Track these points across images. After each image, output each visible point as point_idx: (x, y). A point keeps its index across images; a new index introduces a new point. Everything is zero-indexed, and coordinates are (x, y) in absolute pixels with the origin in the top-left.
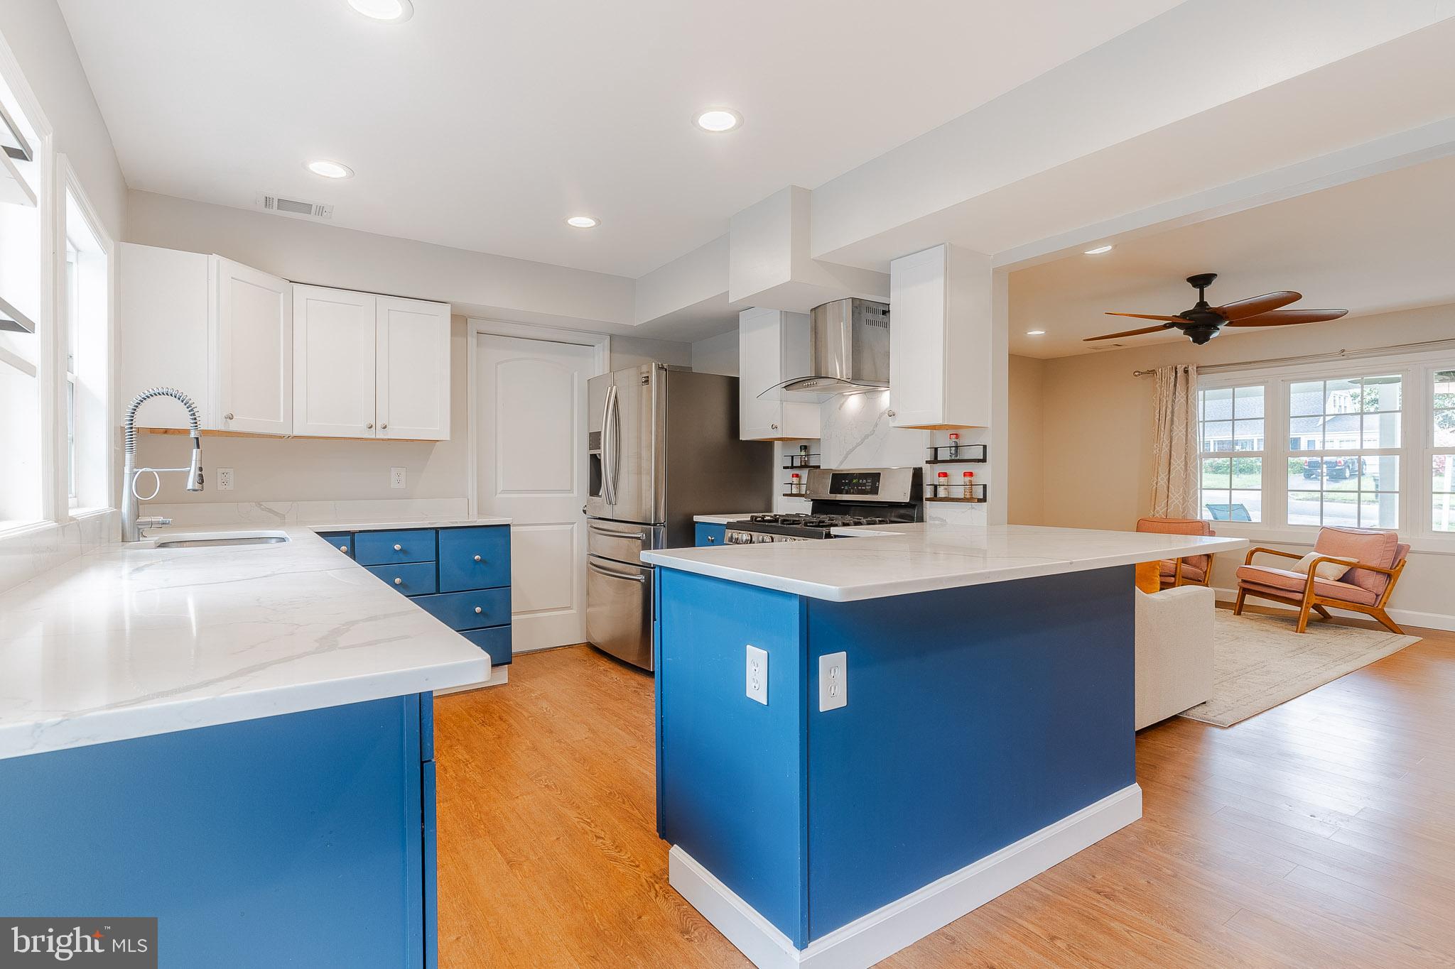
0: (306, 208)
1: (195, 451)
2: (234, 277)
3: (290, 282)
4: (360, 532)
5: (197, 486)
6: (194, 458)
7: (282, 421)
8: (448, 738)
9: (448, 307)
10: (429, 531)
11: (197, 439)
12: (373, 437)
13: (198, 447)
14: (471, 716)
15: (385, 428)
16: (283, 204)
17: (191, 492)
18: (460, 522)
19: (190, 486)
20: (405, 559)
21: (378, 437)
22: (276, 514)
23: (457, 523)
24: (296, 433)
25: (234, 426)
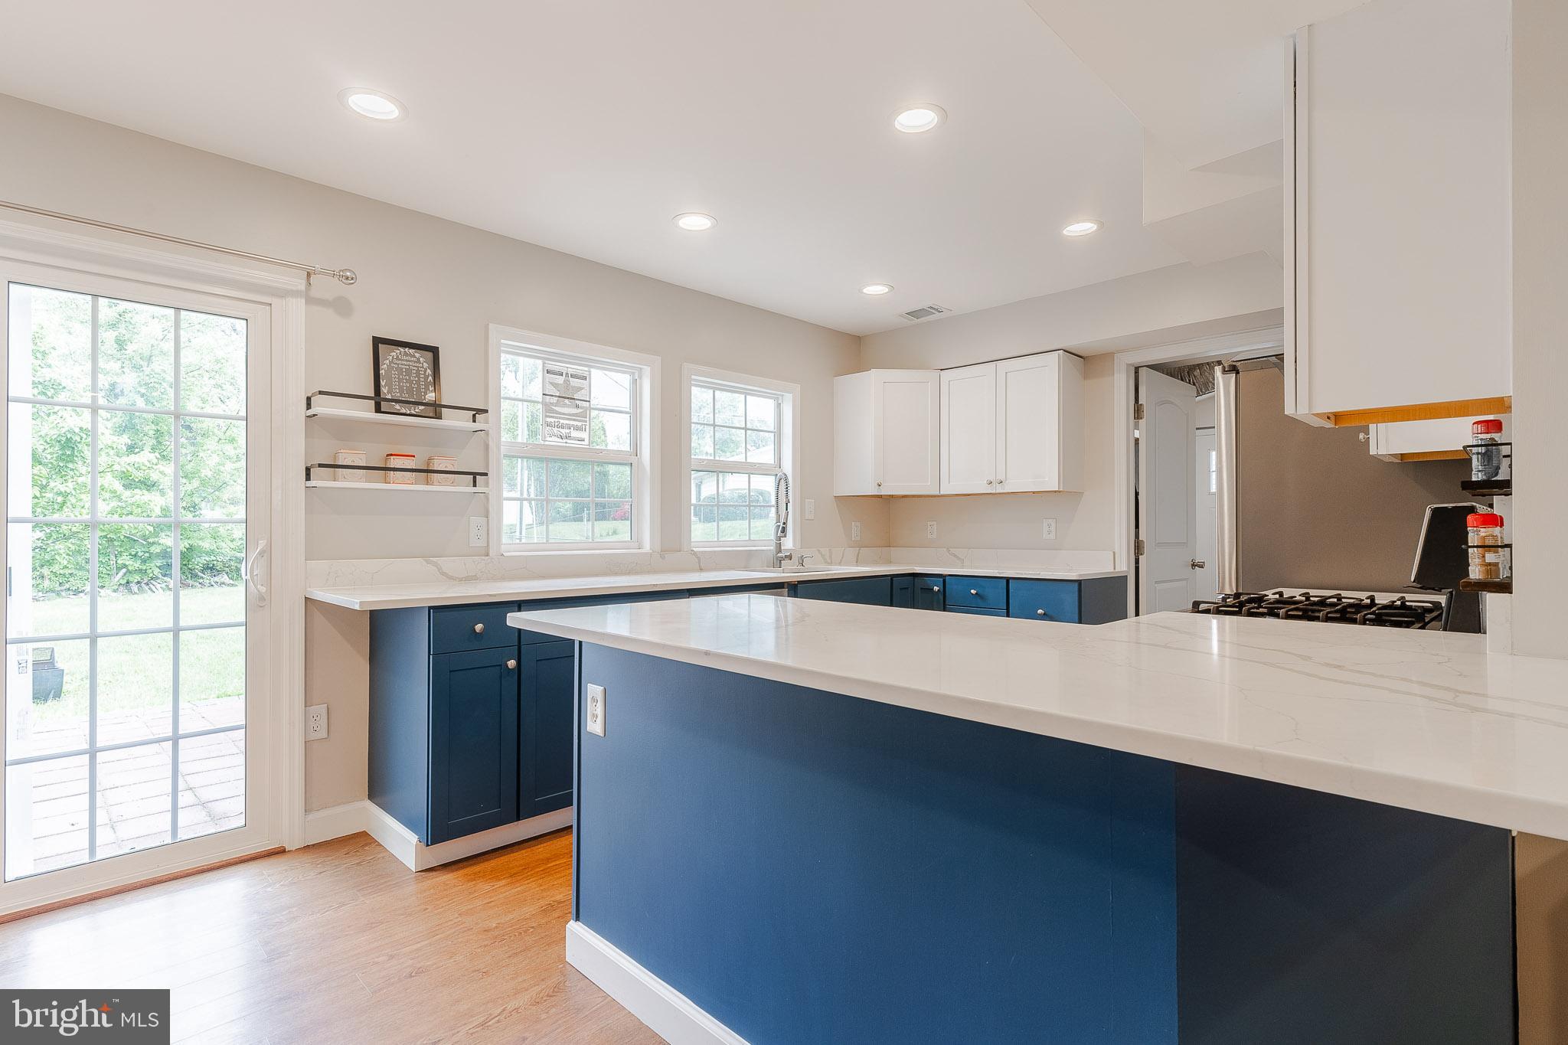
2: (883, 381)
3: (939, 371)
7: (929, 484)
15: (1001, 482)
21: (996, 491)
22: (958, 558)
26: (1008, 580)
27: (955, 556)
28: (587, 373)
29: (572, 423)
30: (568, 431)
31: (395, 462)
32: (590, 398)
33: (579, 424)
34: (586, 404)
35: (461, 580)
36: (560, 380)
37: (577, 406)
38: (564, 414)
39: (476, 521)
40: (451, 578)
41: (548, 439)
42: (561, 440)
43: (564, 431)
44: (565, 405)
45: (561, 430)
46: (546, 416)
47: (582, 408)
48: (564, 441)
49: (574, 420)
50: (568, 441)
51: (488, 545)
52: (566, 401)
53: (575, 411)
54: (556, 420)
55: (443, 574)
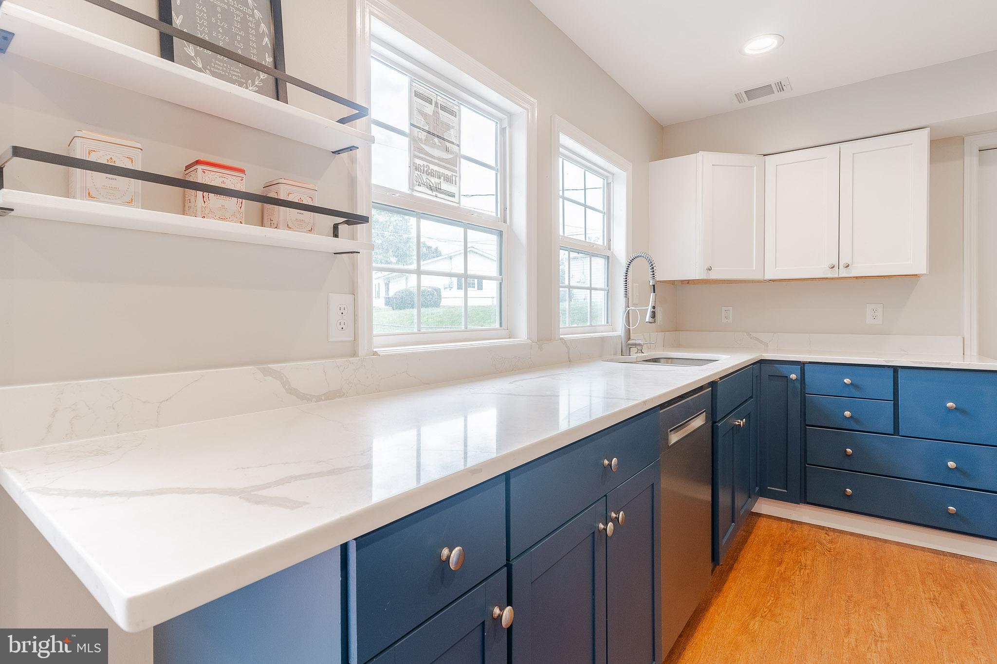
0: (766, 90)
1: (652, 294)
2: (713, 164)
3: (764, 155)
4: (810, 363)
5: (651, 320)
6: (651, 300)
7: (754, 269)
8: (876, 596)
9: (925, 133)
10: (886, 369)
11: (654, 286)
12: (836, 276)
13: (654, 292)
14: (923, 583)
15: (848, 266)
16: (751, 94)
17: (648, 323)
18: (925, 363)
19: (647, 320)
20: (855, 393)
21: (841, 276)
22: (762, 342)
23: (921, 363)
24: (767, 277)
25: (713, 276)
26: (896, 369)
27: (757, 339)
28: (457, 108)
29: (442, 170)
30: (437, 181)
31: (202, 176)
32: (460, 142)
33: (449, 173)
34: (455, 148)
35: (318, 399)
36: (429, 109)
37: (447, 150)
38: (433, 157)
39: (339, 300)
40: (304, 397)
41: (417, 188)
42: (430, 192)
43: (434, 181)
44: (433, 145)
45: (429, 177)
46: (415, 156)
47: (452, 153)
48: (434, 193)
49: (445, 168)
50: (439, 195)
51: (355, 339)
52: (436, 140)
53: (444, 155)
54: (426, 164)
55: (292, 391)
